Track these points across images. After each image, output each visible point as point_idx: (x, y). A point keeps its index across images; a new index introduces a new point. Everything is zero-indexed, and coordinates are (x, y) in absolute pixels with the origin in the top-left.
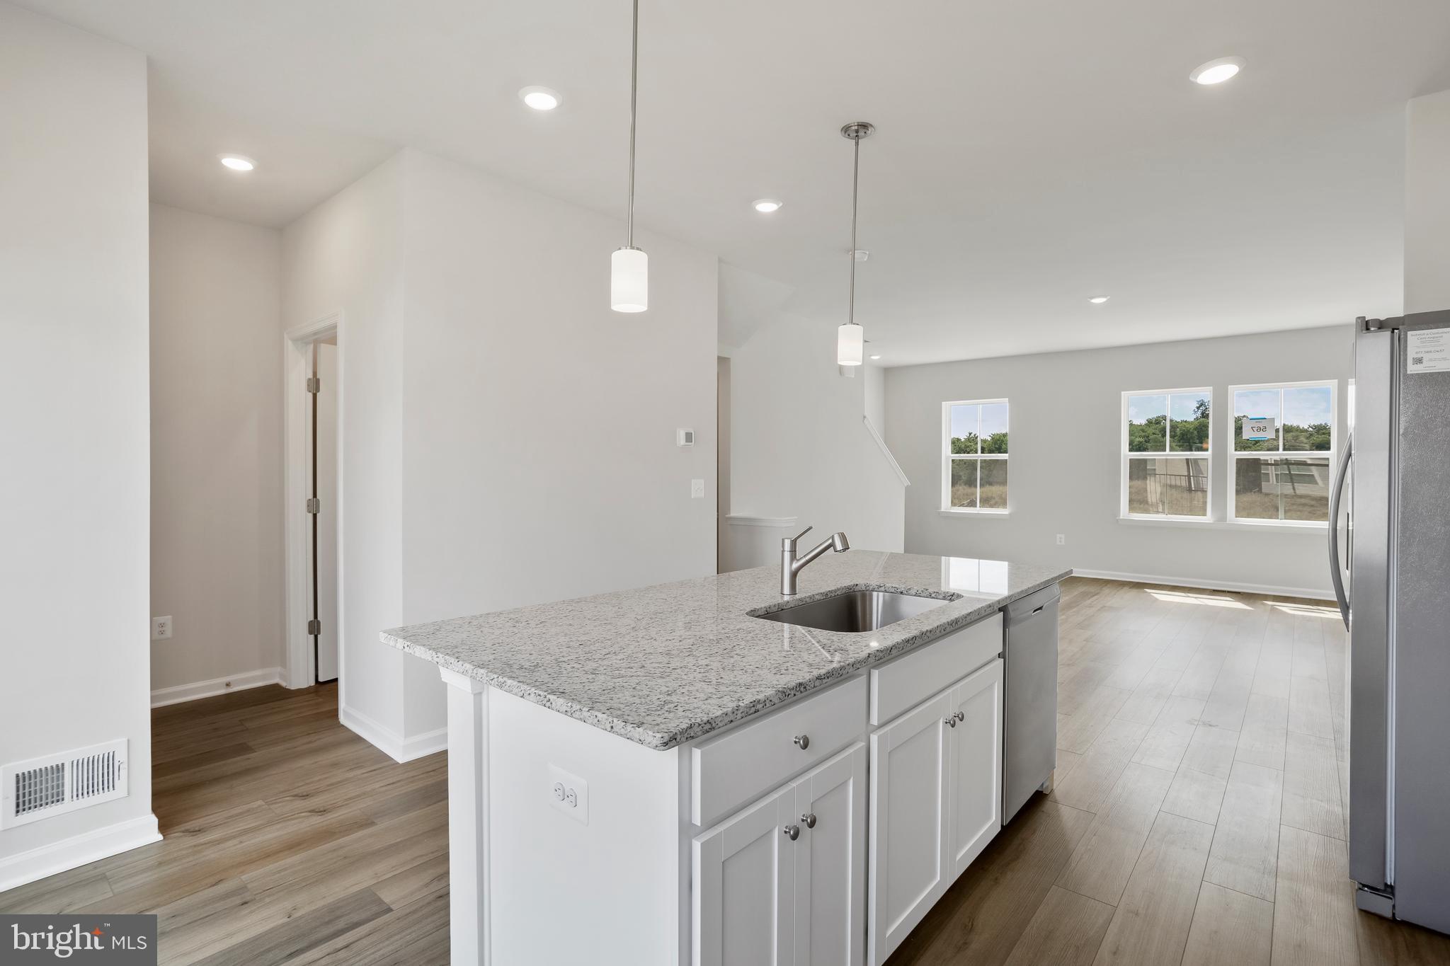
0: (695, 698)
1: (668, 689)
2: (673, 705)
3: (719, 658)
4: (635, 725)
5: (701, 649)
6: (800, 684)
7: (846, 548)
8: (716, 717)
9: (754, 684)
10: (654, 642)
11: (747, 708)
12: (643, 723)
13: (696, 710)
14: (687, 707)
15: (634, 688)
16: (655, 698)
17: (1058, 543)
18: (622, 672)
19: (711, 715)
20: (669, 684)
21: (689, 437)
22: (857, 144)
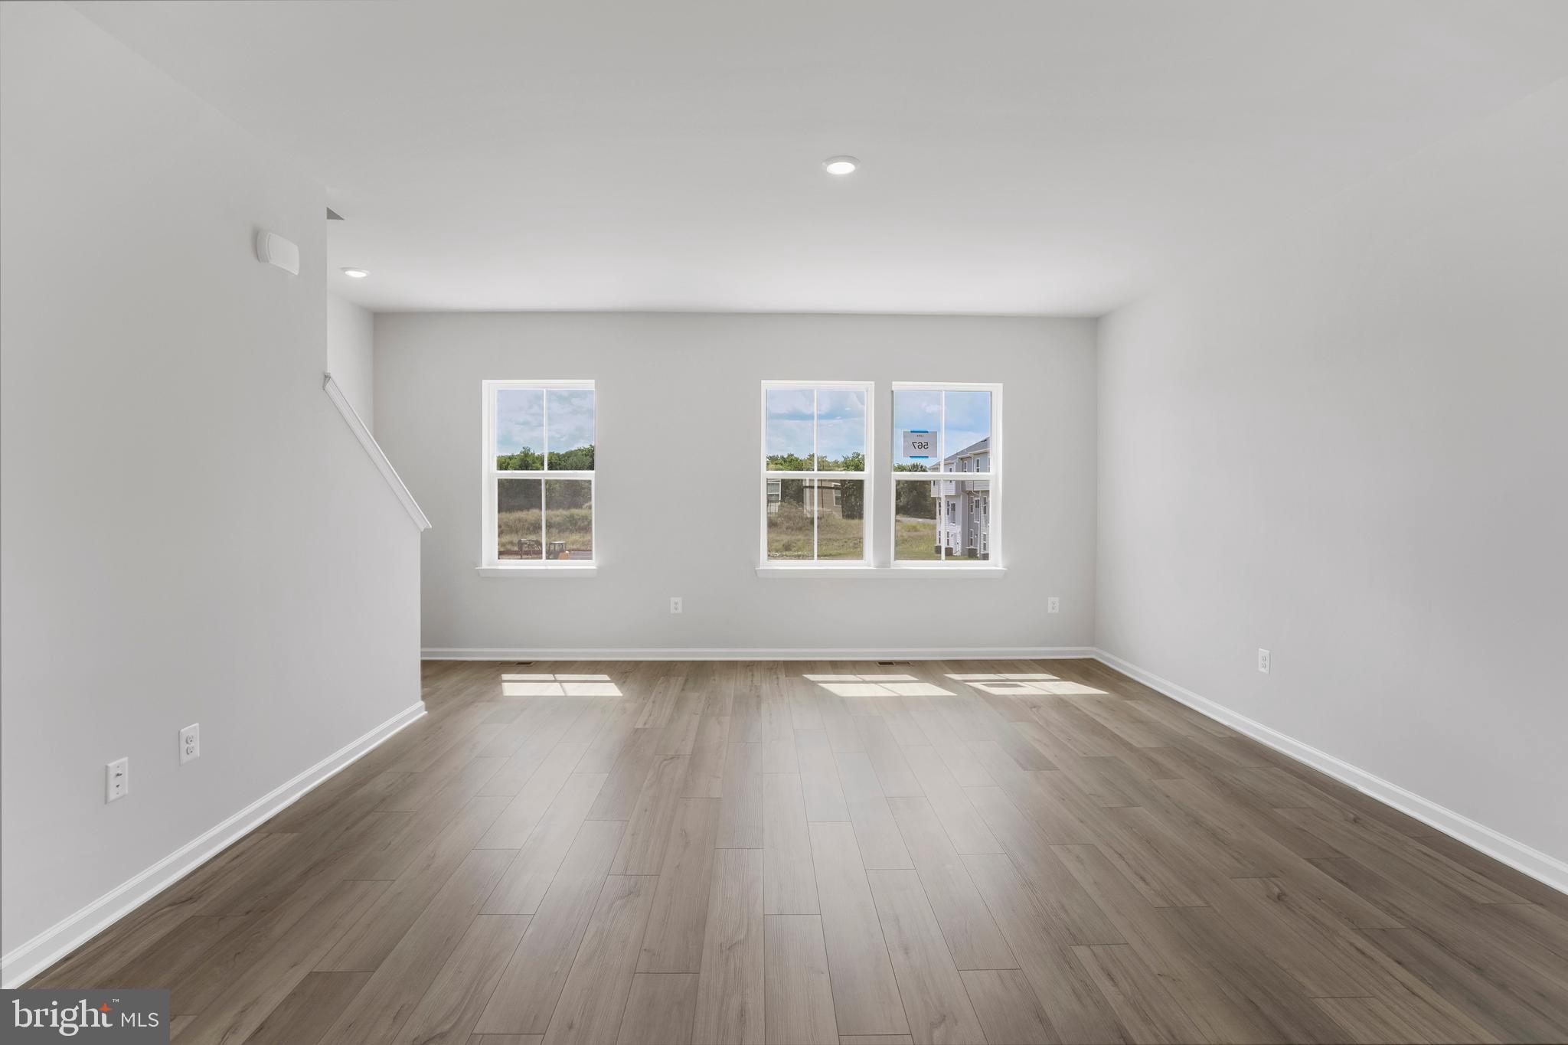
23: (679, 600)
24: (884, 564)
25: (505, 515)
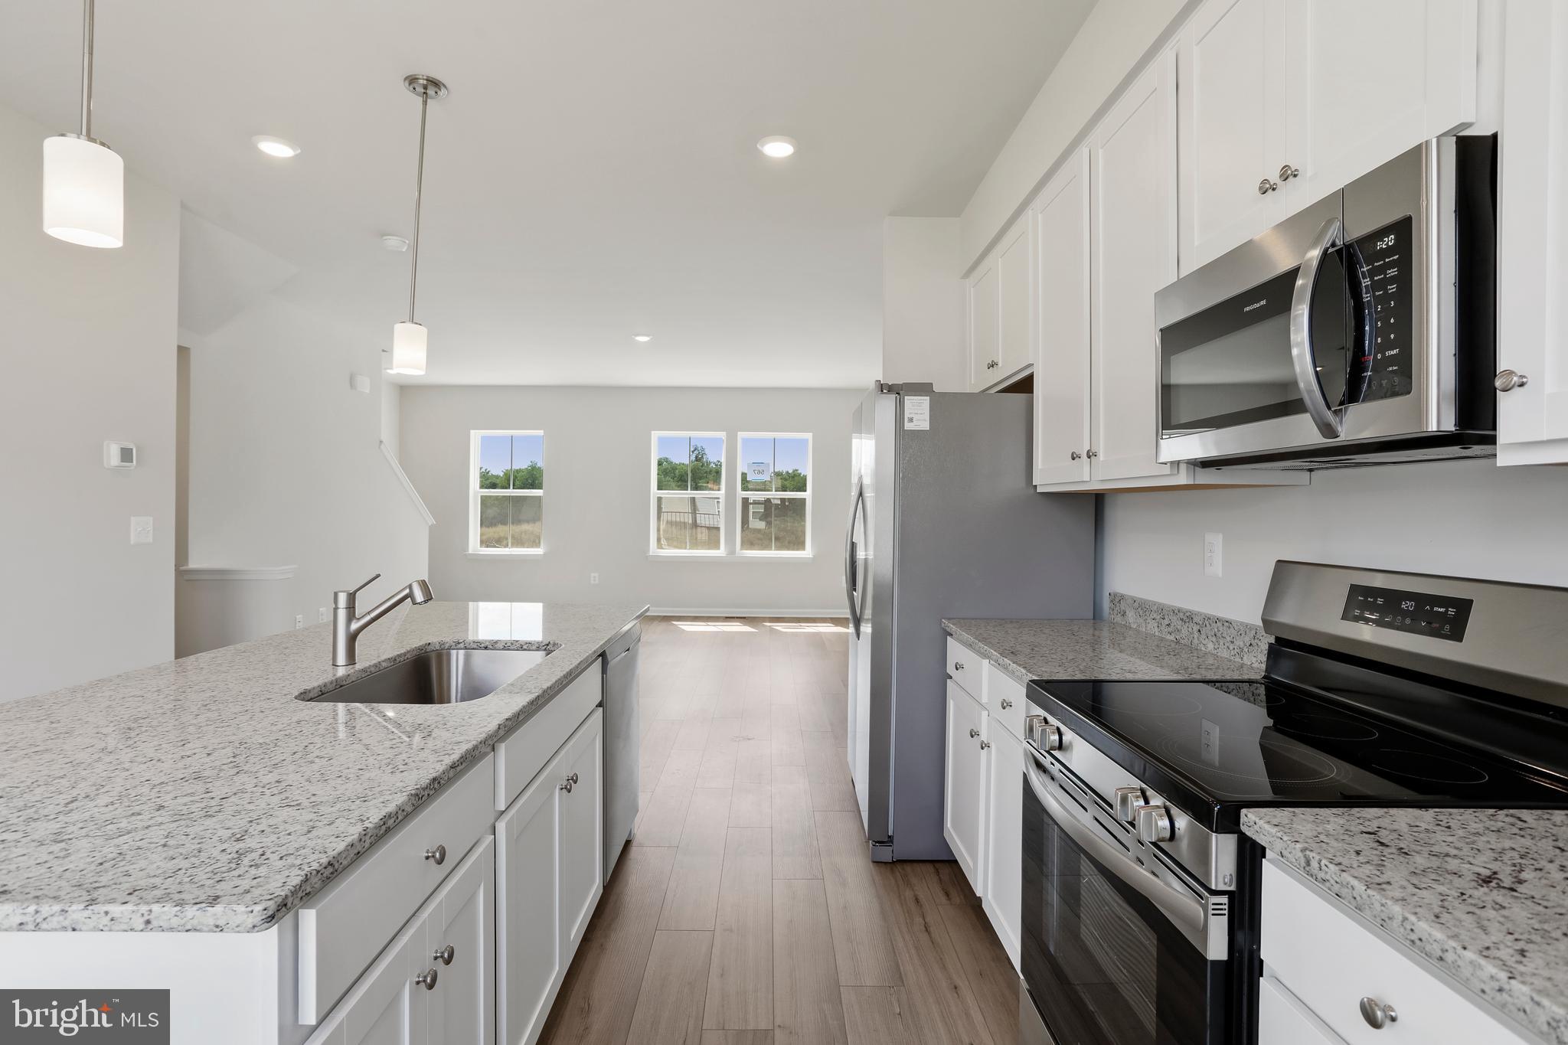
0: (289, 834)
1: (230, 831)
2: (255, 855)
3: (292, 768)
4: (204, 905)
5: (252, 760)
6: (434, 779)
7: (428, 598)
8: (339, 854)
9: (370, 793)
10: (159, 764)
11: (375, 828)
12: (218, 897)
13: (302, 852)
14: (283, 851)
15: (164, 846)
16: (216, 853)
17: (592, 582)
18: (122, 825)
19: (332, 854)
20: (229, 824)
21: (126, 455)
22: (425, 103)
23: (596, 575)
24: (732, 552)
25: (485, 530)
